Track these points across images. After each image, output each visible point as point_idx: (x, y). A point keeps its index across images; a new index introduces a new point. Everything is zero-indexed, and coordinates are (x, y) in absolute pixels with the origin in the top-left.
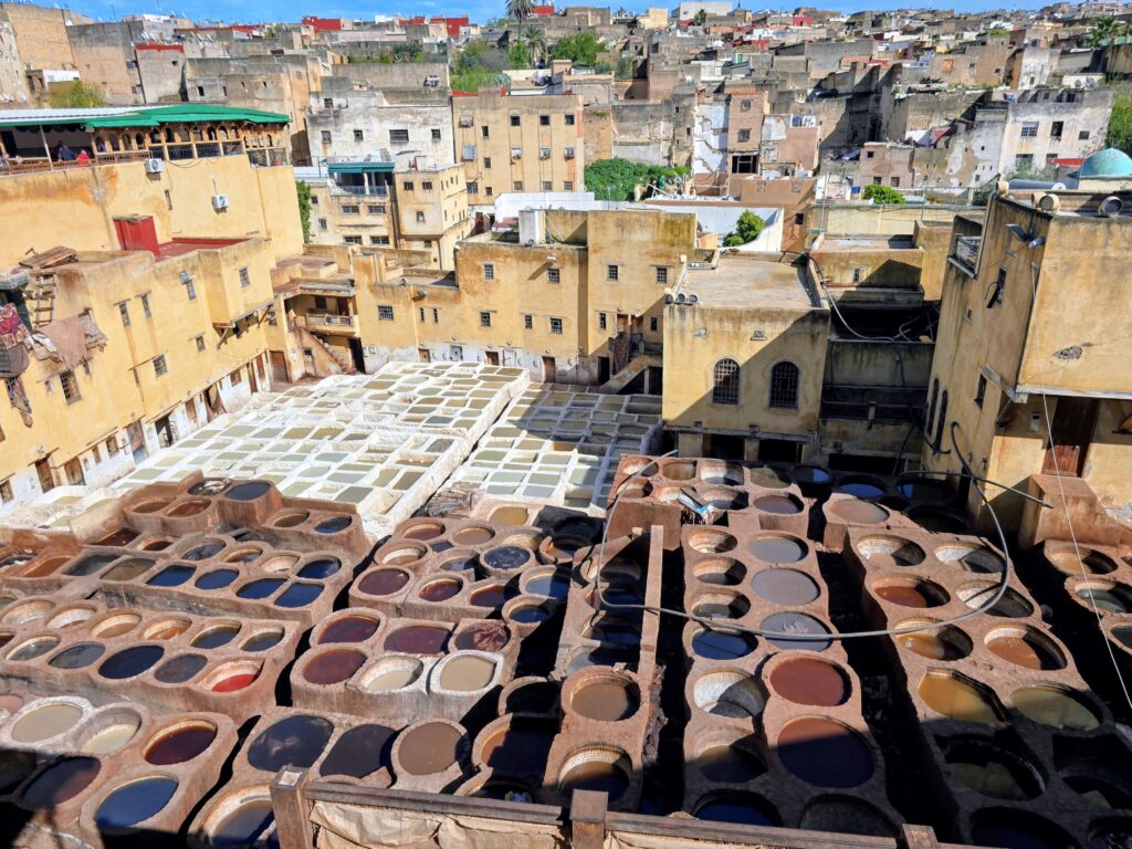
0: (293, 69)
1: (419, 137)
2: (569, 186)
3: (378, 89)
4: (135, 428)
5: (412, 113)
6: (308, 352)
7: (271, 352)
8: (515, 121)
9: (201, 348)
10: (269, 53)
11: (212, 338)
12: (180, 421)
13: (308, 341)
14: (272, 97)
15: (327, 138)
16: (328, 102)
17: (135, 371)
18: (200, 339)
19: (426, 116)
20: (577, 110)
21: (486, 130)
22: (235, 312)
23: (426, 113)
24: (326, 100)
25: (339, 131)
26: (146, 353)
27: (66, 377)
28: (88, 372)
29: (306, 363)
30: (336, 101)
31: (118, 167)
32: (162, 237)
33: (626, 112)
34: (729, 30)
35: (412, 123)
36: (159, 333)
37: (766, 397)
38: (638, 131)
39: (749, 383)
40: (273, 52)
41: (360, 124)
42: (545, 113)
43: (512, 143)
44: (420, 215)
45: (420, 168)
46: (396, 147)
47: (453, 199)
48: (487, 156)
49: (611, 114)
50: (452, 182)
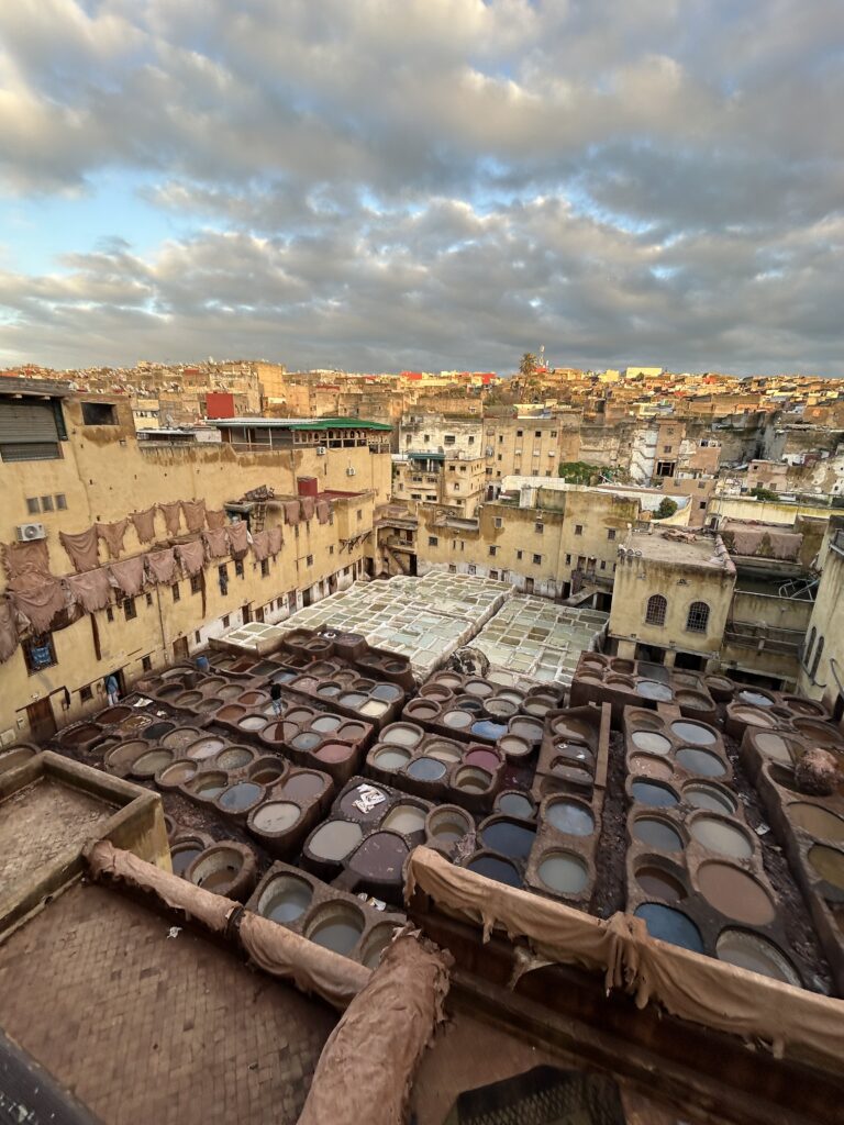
0: (395, 400)
1: (462, 440)
2: (549, 474)
3: (440, 413)
4: (292, 594)
6: (386, 560)
8: (520, 434)
9: (331, 552)
10: (384, 391)
11: (337, 546)
12: (315, 594)
13: (387, 553)
14: (383, 415)
15: (409, 440)
17: (297, 562)
18: (331, 548)
19: (467, 429)
20: (558, 429)
21: (501, 438)
22: (352, 534)
23: (467, 427)
25: (417, 435)
26: (304, 553)
27: (264, 563)
28: (274, 560)
29: (384, 566)
30: (417, 419)
31: (304, 451)
32: (320, 490)
33: (589, 432)
34: (659, 385)
35: (459, 433)
36: (312, 542)
37: (684, 624)
38: (596, 444)
39: (672, 612)
41: (428, 432)
42: (539, 430)
43: (516, 446)
44: (457, 485)
45: (460, 458)
46: (447, 446)
47: (477, 477)
48: (500, 453)
49: (580, 432)
50: (478, 467)
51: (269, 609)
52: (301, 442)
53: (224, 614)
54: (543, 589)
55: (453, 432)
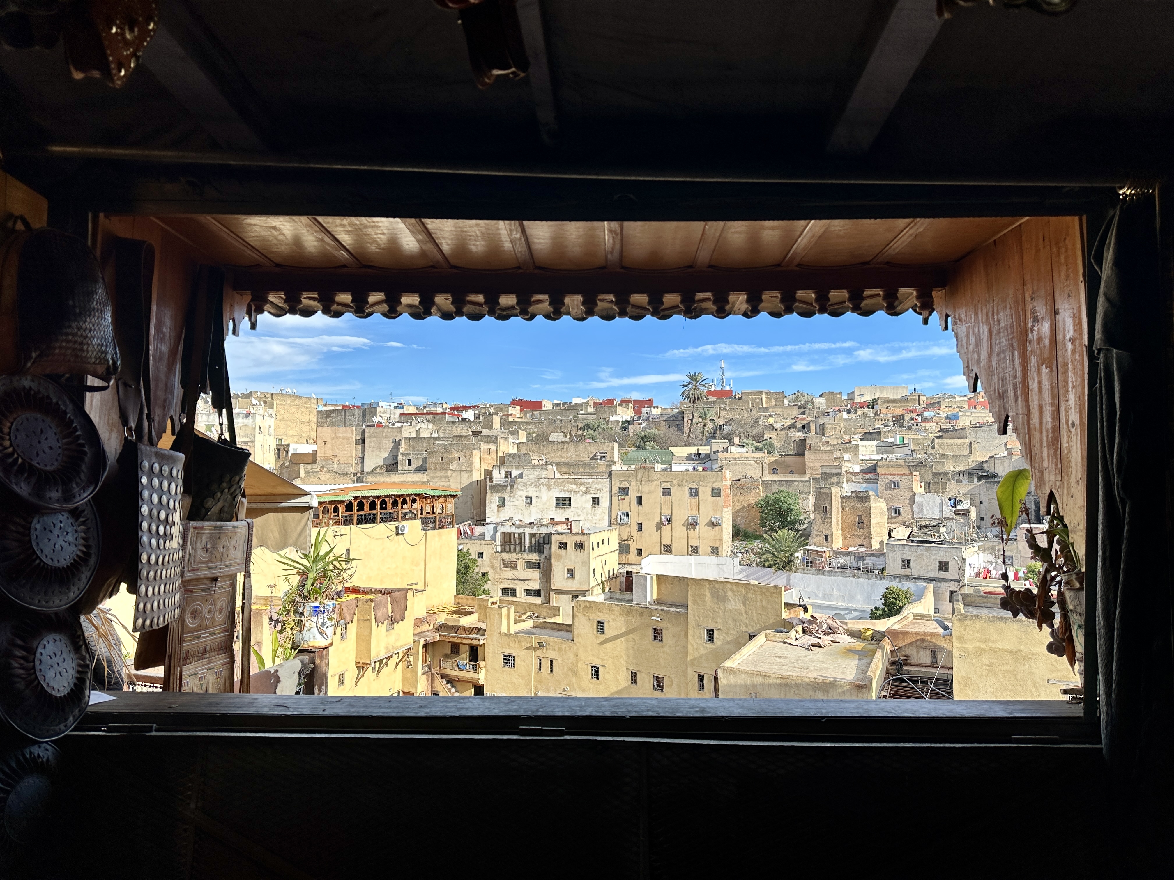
0: (485, 446)
1: (581, 503)
2: (715, 551)
3: (551, 464)
5: (576, 484)
7: (403, 692)
8: (666, 492)
9: (341, 683)
10: (470, 433)
11: (352, 673)
13: (438, 685)
14: (463, 468)
15: (502, 503)
16: (508, 474)
18: (342, 676)
19: (588, 486)
20: (725, 484)
21: (640, 500)
23: (588, 484)
24: (506, 472)
25: (513, 497)
35: (576, 492)
40: (473, 432)
41: (532, 492)
42: (694, 486)
43: (662, 511)
44: (571, 572)
45: (574, 530)
46: (560, 511)
47: (603, 558)
48: (640, 522)
49: (761, 487)
50: (603, 543)
55: (567, 491)
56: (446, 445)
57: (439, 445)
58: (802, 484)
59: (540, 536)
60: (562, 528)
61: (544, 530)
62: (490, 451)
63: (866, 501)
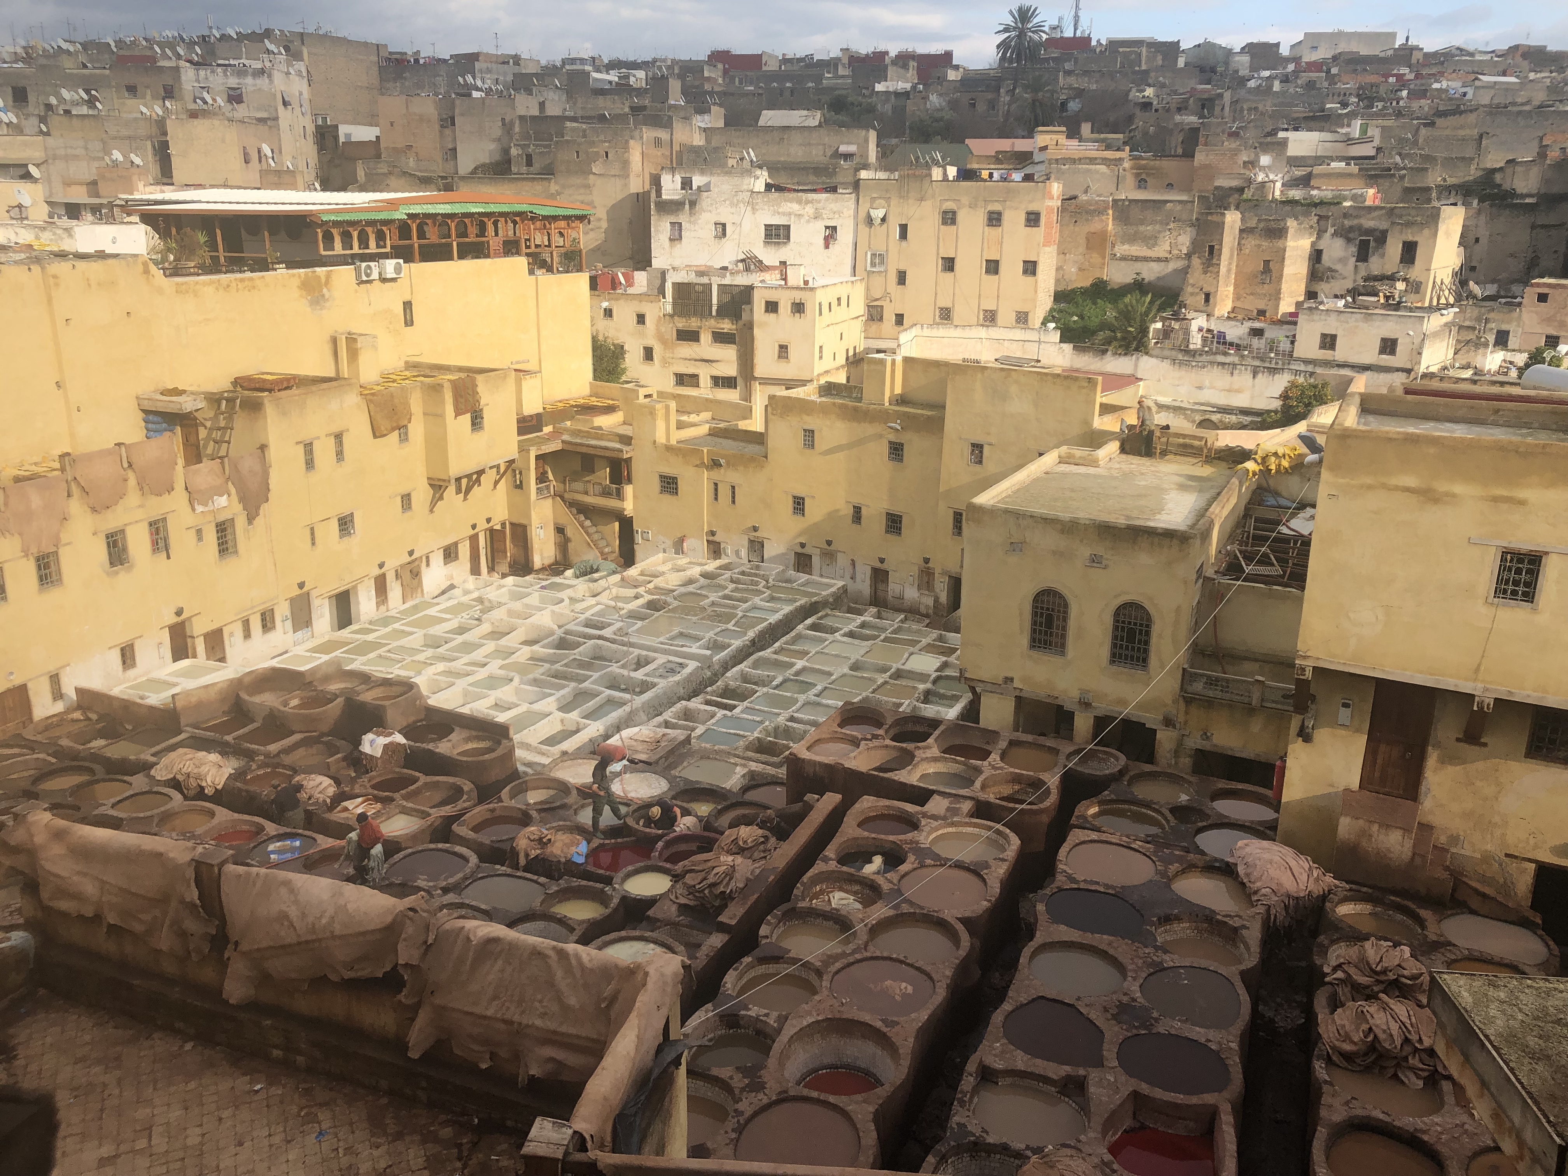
0: (650, 133)
1: (806, 236)
2: (1022, 318)
4: (302, 601)
5: (799, 202)
6: (561, 531)
7: (511, 524)
8: (949, 218)
9: (407, 509)
10: (627, 110)
11: (422, 494)
12: (364, 601)
13: (564, 515)
14: (614, 172)
15: (677, 233)
16: (686, 184)
17: (312, 529)
18: (406, 497)
19: (819, 206)
20: (1050, 206)
21: (904, 229)
22: (461, 463)
23: (819, 201)
24: (684, 179)
25: (695, 223)
26: (330, 508)
27: (224, 530)
28: (251, 523)
30: (698, 180)
32: (392, 360)
33: (1135, 210)
35: (800, 216)
36: (352, 485)
37: (1105, 652)
38: (1151, 240)
39: (1080, 627)
41: (725, 214)
42: (996, 207)
43: (941, 251)
44: (783, 350)
45: (791, 282)
46: (772, 250)
47: (838, 329)
48: (902, 268)
49: (1110, 212)
50: (839, 304)
51: (238, 629)
52: (339, 248)
53: (124, 639)
54: (911, 594)
55: (784, 214)
56: (584, 131)
57: (573, 130)
58: (1179, 207)
59: (735, 291)
60: (773, 278)
61: (742, 280)
62: (658, 142)
63: (1280, 238)
